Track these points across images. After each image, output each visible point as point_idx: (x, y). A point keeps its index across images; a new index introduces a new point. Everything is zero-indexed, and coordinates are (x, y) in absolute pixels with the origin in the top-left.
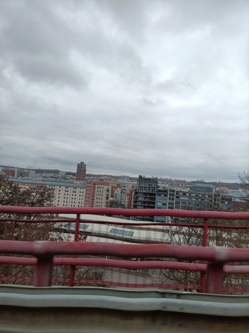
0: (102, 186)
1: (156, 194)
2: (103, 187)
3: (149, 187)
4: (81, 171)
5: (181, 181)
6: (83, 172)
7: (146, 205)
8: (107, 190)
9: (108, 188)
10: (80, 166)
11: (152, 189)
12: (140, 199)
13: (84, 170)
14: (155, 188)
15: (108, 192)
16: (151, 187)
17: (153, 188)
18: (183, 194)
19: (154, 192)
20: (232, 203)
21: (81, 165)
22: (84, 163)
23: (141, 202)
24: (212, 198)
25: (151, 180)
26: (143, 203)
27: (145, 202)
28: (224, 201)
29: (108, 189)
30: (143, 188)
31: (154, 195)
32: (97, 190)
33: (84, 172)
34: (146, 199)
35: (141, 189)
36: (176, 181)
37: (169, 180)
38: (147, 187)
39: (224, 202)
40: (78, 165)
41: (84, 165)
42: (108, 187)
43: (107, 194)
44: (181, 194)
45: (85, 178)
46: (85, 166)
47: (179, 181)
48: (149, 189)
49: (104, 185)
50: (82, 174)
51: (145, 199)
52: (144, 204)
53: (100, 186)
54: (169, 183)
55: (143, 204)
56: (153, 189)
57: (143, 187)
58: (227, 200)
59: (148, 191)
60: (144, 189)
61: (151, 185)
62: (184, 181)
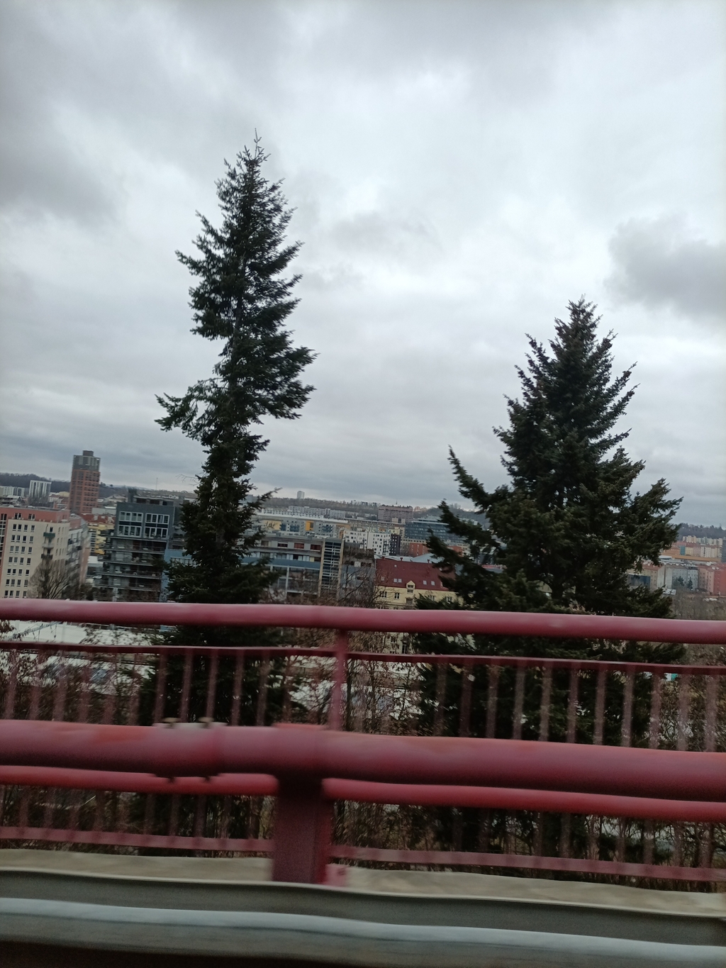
0: (30, 523)
1: (167, 546)
2: (33, 527)
3: (147, 525)
4: (84, 478)
5: (399, 509)
6: (88, 481)
7: (135, 575)
8: (45, 534)
9: (51, 529)
10: (81, 462)
11: (156, 528)
12: (119, 557)
13: (93, 477)
14: (166, 526)
15: (50, 541)
16: (154, 525)
17: (159, 526)
19: (163, 540)
20: (372, 565)
21: (85, 460)
22: (95, 455)
23: (123, 567)
24: (320, 553)
25: (161, 503)
26: (128, 569)
27: (134, 568)
28: (352, 559)
29: (48, 531)
30: (130, 526)
31: (163, 545)
32: (14, 533)
33: (92, 483)
34: (138, 558)
35: (121, 528)
36: (384, 508)
37: (371, 506)
38: (139, 524)
39: (352, 563)
40: (76, 459)
41: (95, 459)
42: (51, 525)
43: (46, 546)
45: (95, 500)
46: (98, 462)
47: (392, 509)
48: (147, 531)
49: (37, 520)
50: (88, 487)
51: (133, 560)
52: (131, 573)
53: (23, 523)
54: (368, 515)
55: (128, 572)
56: (159, 531)
57: (127, 523)
58: (360, 556)
59: (145, 537)
60: (133, 528)
61: (155, 517)
62: (408, 507)
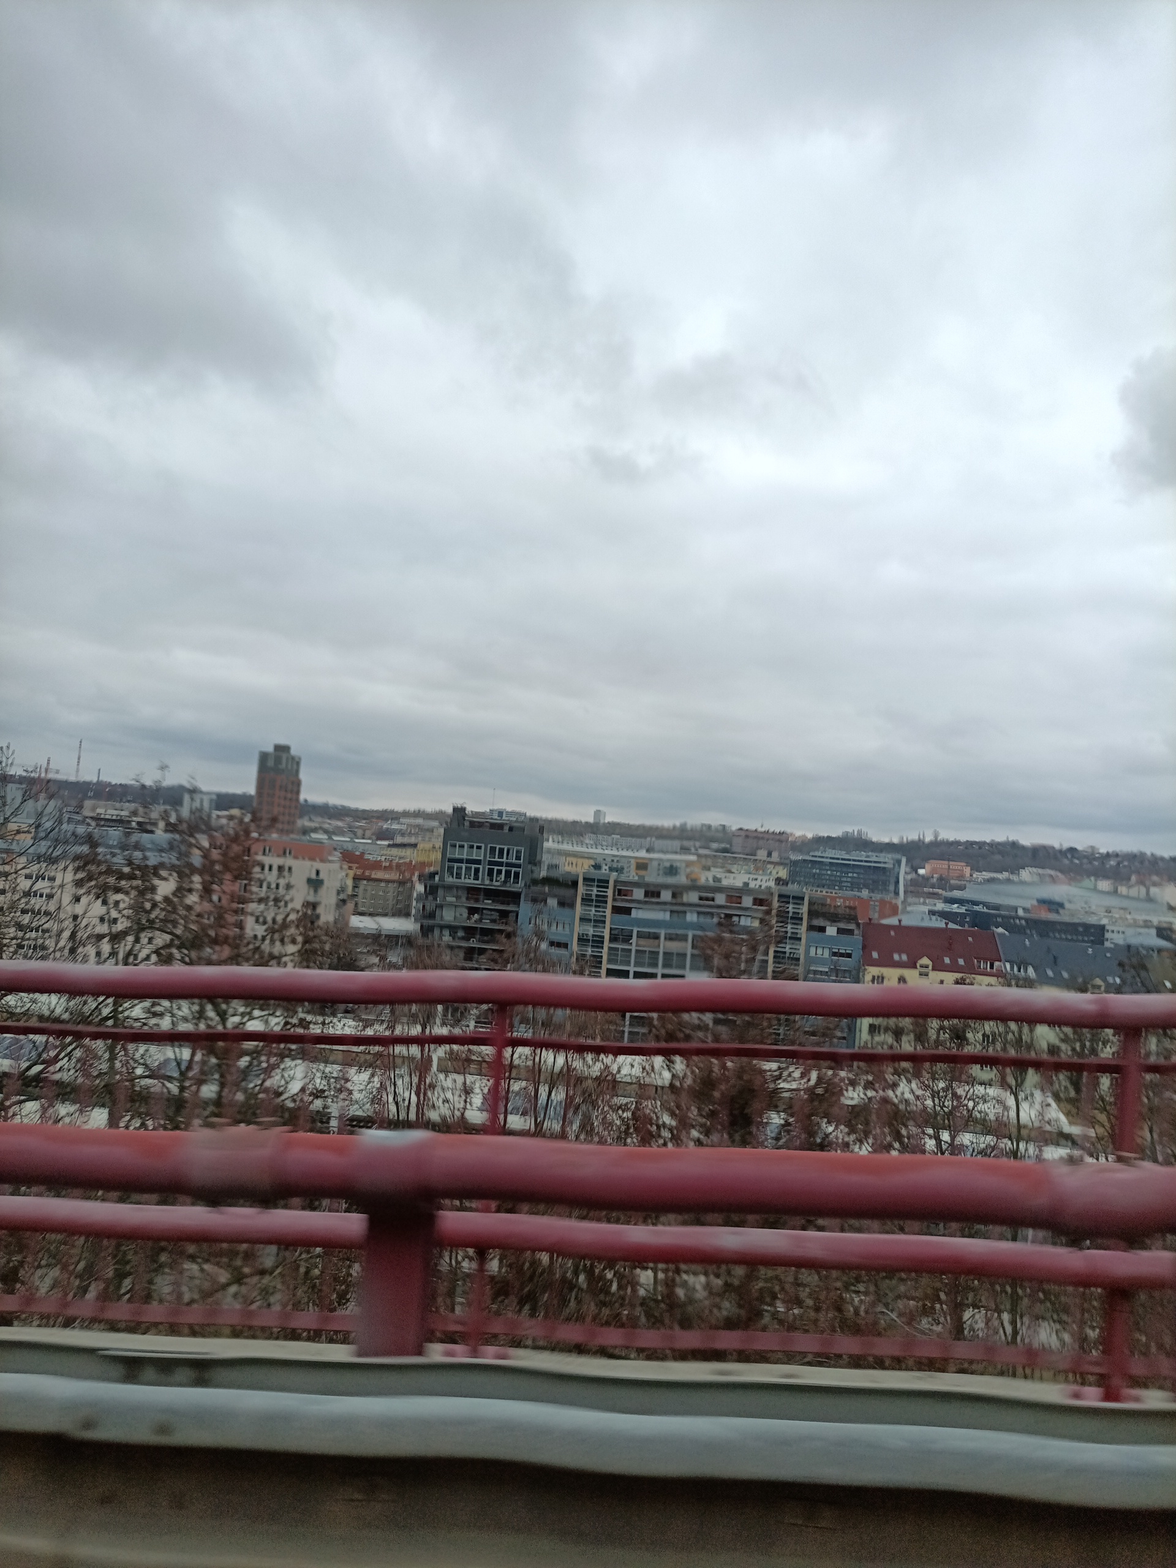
0: (288, 861)
1: (522, 896)
2: (290, 868)
3: (490, 863)
4: (277, 788)
6: (283, 794)
7: (473, 943)
8: (309, 881)
9: (318, 873)
10: (271, 763)
11: (504, 869)
12: (448, 916)
13: (290, 787)
14: (519, 866)
15: (316, 891)
16: (501, 864)
17: (508, 865)
18: (646, 894)
19: (516, 888)
20: (856, 932)
21: (278, 760)
22: (293, 752)
23: (453, 930)
25: (506, 829)
26: (460, 934)
27: (470, 932)
29: (314, 876)
30: (464, 866)
31: (515, 897)
32: (261, 878)
33: (289, 796)
34: (476, 916)
35: (450, 869)
36: (743, 833)
37: (717, 830)
38: (478, 862)
39: (822, 929)
40: (264, 757)
41: (293, 758)
42: (318, 865)
43: (311, 898)
44: (639, 894)
45: (294, 823)
46: (298, 764)
47: (755, 834)
48: (490, 872)
49: (296, 858)
50: (283, 803)
51: (469, 918)
52: (466, 939)
53: (275, 861)
54: (715, 845)
55: (463, 938)
56: (508, 873)
57: (460, 861)
58: (834, 918)
59: (487, 882)
60: (468, 869)
61: (501, 851)
62: (781, 833)
